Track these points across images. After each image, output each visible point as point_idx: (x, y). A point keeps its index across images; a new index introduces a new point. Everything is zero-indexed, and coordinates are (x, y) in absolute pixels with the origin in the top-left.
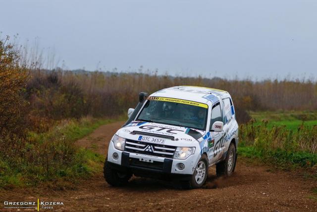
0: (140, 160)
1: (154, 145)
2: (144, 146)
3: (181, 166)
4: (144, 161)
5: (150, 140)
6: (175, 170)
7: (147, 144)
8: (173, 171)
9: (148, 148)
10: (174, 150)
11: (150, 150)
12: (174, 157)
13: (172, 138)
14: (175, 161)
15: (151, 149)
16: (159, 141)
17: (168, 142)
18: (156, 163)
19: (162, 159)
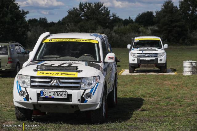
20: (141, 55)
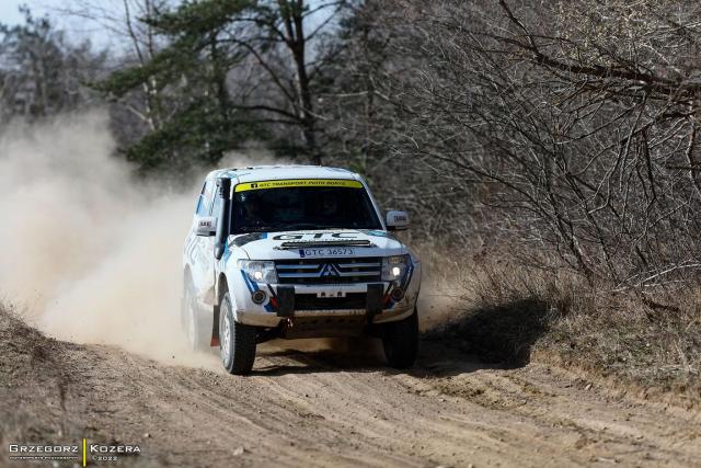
0: (319, 296)
1: (336, 261)
2: (316, 267)
4: (327, 296)
5: (325, 253)
7: (320, 262)
9: (326, 270)
10: (378, 264)
11: (333, 273)
12: (383, 277)
13: (367, 244)
15: (333, 269)
16: (344, 252)
18: (351, 296)
19: (361, 287)
20: (295, 271)
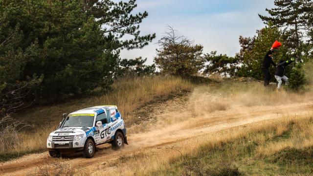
1: (64, 136)
2: (60, 137)
3: (77, 144)
4: (61, 144)
5: (63, 134)
6: (74, 146)
7: (62, 137)
8: (74, 147)
10: (73, 137)
11: (63, 139)
12: (74, 140)
13: (73, 132)
14: (74, 142)
16: (67, 134)
17: (71, 134)
18: (66, 144)
19: (68, 142)
